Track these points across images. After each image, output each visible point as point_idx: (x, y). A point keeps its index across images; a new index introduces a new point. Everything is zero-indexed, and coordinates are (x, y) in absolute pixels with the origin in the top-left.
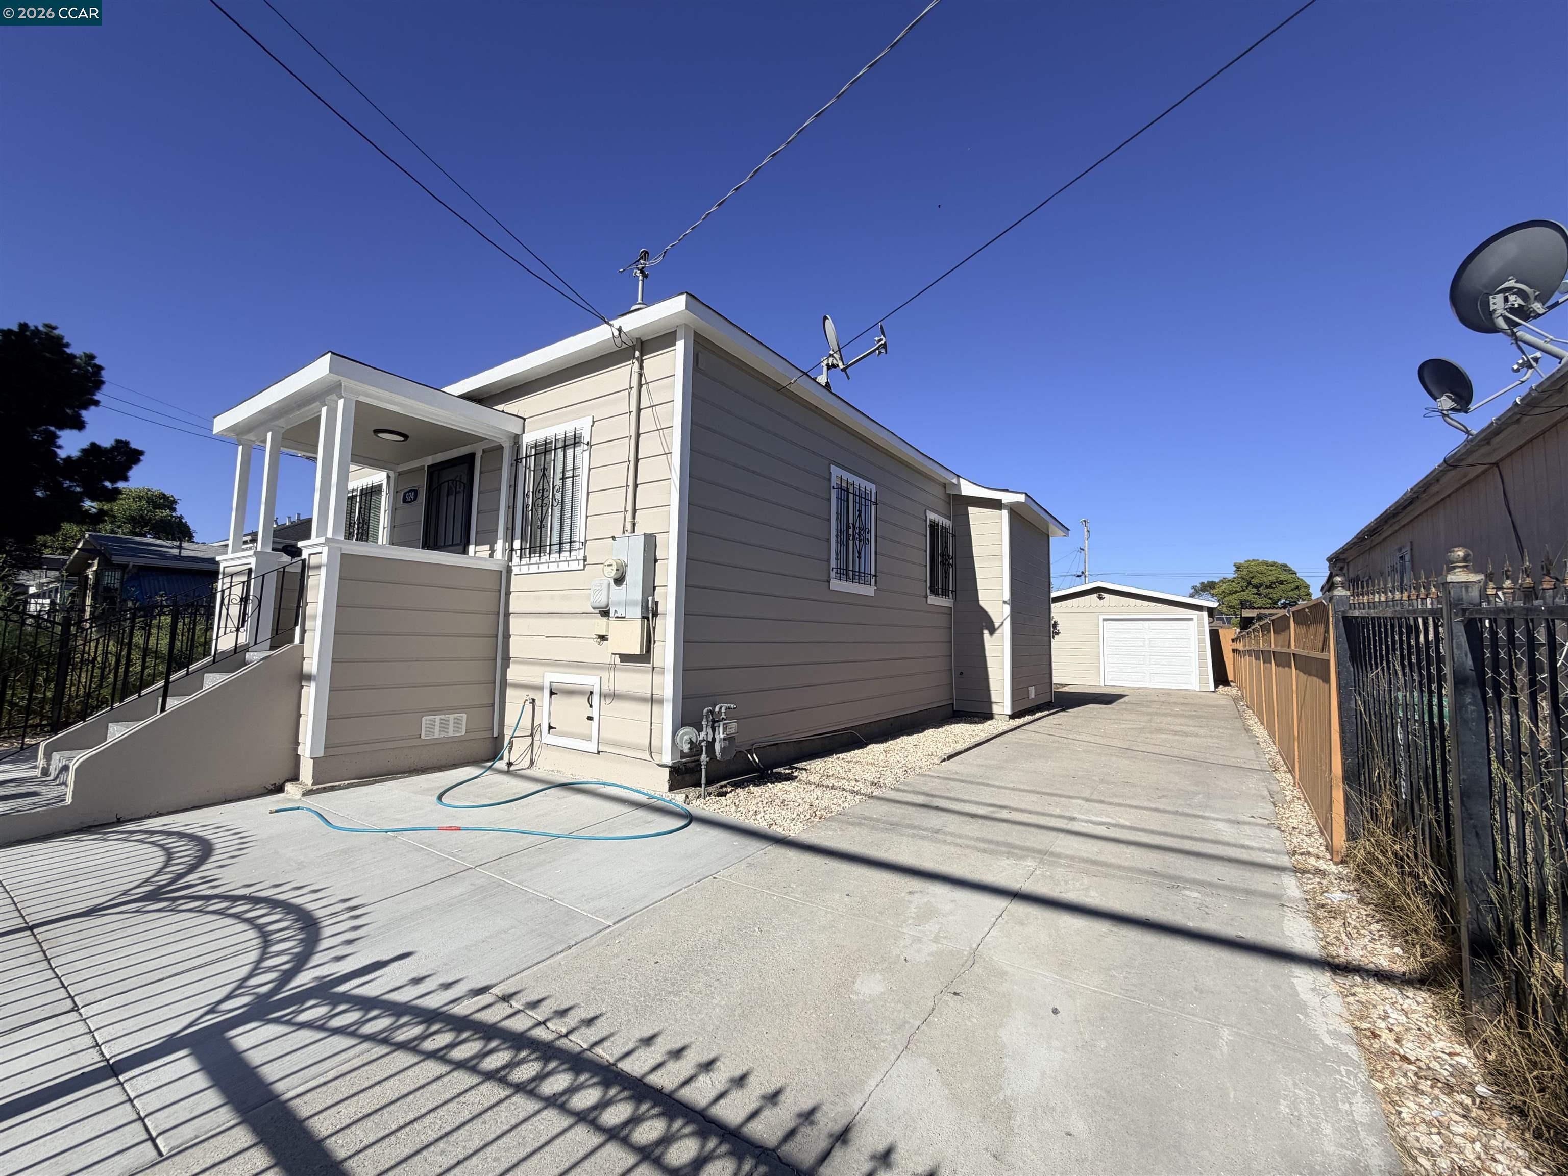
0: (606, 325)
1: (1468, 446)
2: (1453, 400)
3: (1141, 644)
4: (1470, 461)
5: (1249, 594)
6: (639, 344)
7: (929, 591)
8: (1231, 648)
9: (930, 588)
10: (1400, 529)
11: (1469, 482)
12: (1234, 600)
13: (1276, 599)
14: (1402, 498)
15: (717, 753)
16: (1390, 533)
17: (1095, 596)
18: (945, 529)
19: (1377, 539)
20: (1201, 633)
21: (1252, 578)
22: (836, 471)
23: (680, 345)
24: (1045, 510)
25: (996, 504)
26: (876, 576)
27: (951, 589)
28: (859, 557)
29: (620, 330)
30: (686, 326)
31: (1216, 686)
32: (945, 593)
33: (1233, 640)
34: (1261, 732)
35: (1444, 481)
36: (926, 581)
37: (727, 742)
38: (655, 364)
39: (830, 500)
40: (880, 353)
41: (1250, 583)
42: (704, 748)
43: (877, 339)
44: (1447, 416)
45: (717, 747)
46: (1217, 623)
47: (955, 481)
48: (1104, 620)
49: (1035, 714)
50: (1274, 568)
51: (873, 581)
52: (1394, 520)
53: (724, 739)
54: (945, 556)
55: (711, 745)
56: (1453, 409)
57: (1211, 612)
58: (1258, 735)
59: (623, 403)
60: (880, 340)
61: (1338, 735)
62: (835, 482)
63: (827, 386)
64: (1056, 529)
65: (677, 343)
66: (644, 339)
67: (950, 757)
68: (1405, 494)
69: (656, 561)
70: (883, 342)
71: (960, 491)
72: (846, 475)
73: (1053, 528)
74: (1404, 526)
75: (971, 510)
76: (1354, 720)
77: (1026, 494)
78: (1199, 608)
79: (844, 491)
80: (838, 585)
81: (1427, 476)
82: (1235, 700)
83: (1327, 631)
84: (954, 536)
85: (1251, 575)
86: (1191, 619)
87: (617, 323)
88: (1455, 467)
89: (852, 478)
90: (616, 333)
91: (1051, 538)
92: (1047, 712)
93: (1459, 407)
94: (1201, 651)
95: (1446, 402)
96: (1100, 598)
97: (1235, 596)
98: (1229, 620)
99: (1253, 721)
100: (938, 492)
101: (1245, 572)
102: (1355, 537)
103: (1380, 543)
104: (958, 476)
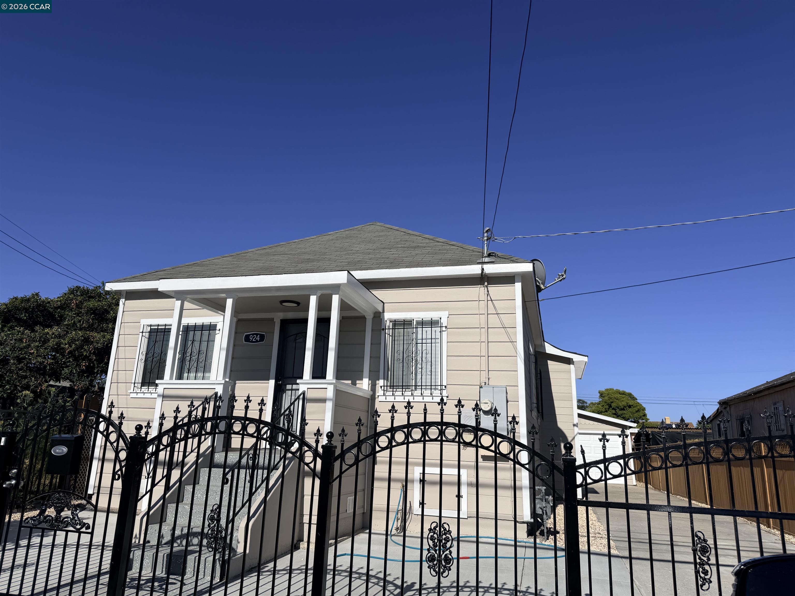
21: (612, 402)
23: (519, 285)
25: (567, 361)
30: (522, 276)
41: (610, 406)
42: (544, 511)
50: (623, 395)
65: (516, 283)
69: (507, 401)
71: (545, 349)
75: (549, 362)
78: (624, 426)
101: (606, 398)
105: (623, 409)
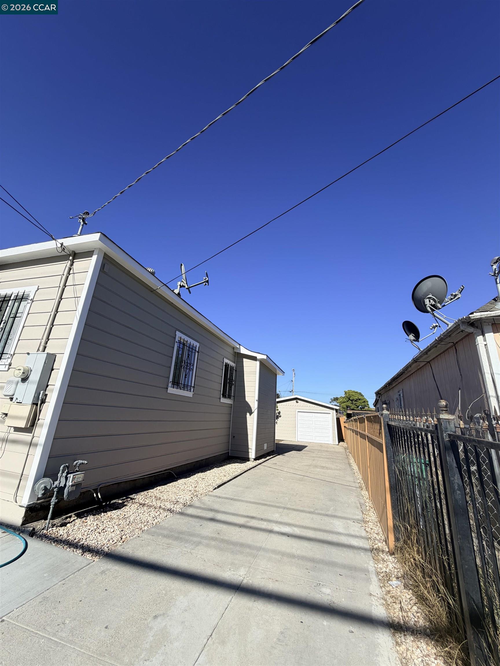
0: (54, 241)
1: (421, 354)
2: (414, 337)
3: (311, 423)
4: (421, 360)
5: (349, 403)
6: (73, 254)
7: (221, 396)
8: (343, 425)
9: (222, 394)
10: (398, 384)
11: (421, 368)
12: (344, 405)
13: (358, 406)
14: (399, 372)
15: (65, 496)
16: (395, 385)
17: (295, 401)
18: (232, 368)
19: (391, 387)
20: (333, 419)
21: (350, 397)
22: (178, 334)
23: (95, 257)
24: (275, 363)
25: (254, 359)
26: (194, 387)
27: (232, 395)
28: (186, 377)
29: (62, 244)
30: (100, 250)
31: (339, 442)
32: (229, 397)
33: (344, 422)
34: (355, 467)
35: (413, 366)
36: (221, 391)
37: (74, 488)
38: (79, 264)
39: (173, 348)
40: (206, 284)
41: (349, 399)
42: (55, 493)
43: (204, 278)
44: (413, 342)
45: (66, 491)
46: (339, 415)
47: (238, 346)
48: (298, 412)
49: (266, 457)
50: (357, 394)
51: (192, 390)
52: (397, 380)
53: (72, 486)
54: (231, 380)
55: (61, 490)
56: (414, 340)
57: (336, 410)
58: (354, 468)
59: (57, 281)
60: (206, 279)
61: (388, 483)
62: (177, 339)
63: (179, 295)
64: (279, 372)
65: (93, 256)
66: (76, 252)
67: (219, 486)
68: (400, 371)
69: (52, 370)
70: (207, 280)
71: (240, 350)
72: (184, 337)
73: (278, 371)
74: (400, 383)
75: (245, 360)
76: (395, 476)
77: (267, 355)
78: (332, 409)
79: (183, 344)
80: (172, 390)
81: (407, 364)
82: (346, 449)
83: (380, 429)
84: (236, 371)
85: (350, 396)
86: (330, 413)
87: (60, 241)
88: (416, 362)
89: (187, 338)
90: (59, 245)
91: (277, 376)
92: (272, 456)
93: (415, 340)
94: (333, 426)
95: (412, 337)
96: (297, 402)
97: (345, 404)
98: (343, 413)
99: (352, 461)
100: (230, 350)
101: (348, 395)
102: (384, 385)
103: (392, 388)
104: (240, 345)
105: (356, 401)
